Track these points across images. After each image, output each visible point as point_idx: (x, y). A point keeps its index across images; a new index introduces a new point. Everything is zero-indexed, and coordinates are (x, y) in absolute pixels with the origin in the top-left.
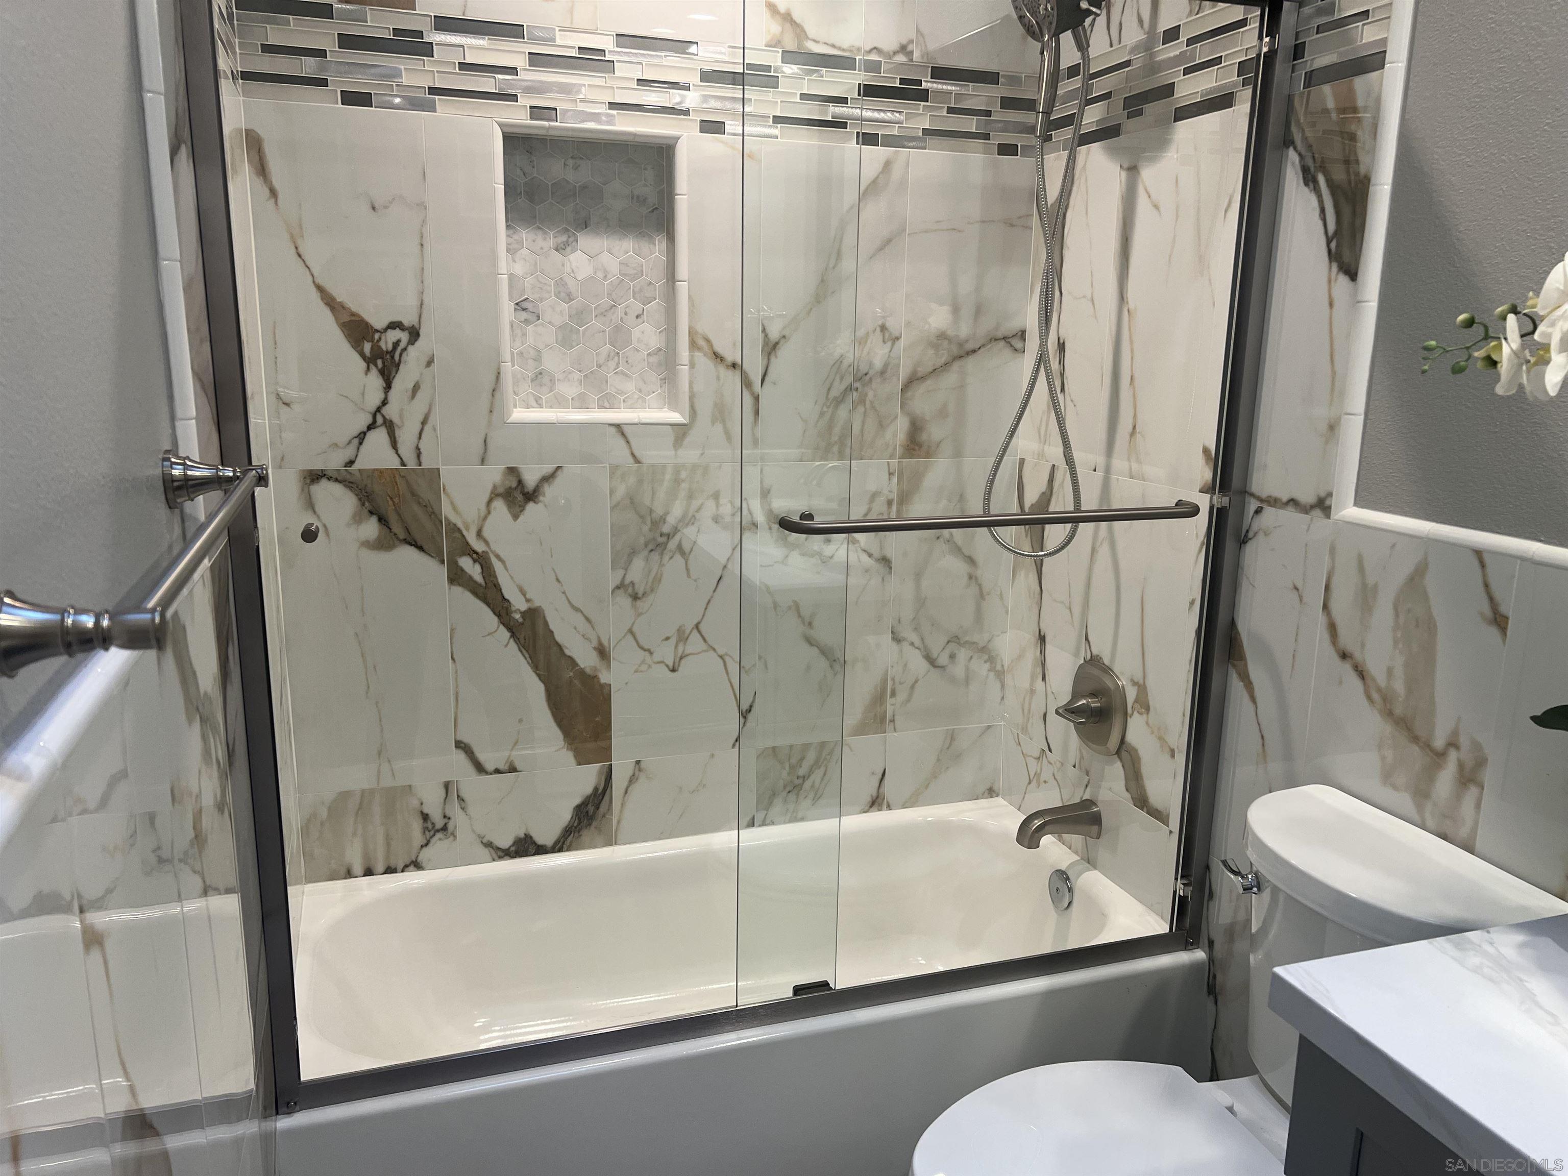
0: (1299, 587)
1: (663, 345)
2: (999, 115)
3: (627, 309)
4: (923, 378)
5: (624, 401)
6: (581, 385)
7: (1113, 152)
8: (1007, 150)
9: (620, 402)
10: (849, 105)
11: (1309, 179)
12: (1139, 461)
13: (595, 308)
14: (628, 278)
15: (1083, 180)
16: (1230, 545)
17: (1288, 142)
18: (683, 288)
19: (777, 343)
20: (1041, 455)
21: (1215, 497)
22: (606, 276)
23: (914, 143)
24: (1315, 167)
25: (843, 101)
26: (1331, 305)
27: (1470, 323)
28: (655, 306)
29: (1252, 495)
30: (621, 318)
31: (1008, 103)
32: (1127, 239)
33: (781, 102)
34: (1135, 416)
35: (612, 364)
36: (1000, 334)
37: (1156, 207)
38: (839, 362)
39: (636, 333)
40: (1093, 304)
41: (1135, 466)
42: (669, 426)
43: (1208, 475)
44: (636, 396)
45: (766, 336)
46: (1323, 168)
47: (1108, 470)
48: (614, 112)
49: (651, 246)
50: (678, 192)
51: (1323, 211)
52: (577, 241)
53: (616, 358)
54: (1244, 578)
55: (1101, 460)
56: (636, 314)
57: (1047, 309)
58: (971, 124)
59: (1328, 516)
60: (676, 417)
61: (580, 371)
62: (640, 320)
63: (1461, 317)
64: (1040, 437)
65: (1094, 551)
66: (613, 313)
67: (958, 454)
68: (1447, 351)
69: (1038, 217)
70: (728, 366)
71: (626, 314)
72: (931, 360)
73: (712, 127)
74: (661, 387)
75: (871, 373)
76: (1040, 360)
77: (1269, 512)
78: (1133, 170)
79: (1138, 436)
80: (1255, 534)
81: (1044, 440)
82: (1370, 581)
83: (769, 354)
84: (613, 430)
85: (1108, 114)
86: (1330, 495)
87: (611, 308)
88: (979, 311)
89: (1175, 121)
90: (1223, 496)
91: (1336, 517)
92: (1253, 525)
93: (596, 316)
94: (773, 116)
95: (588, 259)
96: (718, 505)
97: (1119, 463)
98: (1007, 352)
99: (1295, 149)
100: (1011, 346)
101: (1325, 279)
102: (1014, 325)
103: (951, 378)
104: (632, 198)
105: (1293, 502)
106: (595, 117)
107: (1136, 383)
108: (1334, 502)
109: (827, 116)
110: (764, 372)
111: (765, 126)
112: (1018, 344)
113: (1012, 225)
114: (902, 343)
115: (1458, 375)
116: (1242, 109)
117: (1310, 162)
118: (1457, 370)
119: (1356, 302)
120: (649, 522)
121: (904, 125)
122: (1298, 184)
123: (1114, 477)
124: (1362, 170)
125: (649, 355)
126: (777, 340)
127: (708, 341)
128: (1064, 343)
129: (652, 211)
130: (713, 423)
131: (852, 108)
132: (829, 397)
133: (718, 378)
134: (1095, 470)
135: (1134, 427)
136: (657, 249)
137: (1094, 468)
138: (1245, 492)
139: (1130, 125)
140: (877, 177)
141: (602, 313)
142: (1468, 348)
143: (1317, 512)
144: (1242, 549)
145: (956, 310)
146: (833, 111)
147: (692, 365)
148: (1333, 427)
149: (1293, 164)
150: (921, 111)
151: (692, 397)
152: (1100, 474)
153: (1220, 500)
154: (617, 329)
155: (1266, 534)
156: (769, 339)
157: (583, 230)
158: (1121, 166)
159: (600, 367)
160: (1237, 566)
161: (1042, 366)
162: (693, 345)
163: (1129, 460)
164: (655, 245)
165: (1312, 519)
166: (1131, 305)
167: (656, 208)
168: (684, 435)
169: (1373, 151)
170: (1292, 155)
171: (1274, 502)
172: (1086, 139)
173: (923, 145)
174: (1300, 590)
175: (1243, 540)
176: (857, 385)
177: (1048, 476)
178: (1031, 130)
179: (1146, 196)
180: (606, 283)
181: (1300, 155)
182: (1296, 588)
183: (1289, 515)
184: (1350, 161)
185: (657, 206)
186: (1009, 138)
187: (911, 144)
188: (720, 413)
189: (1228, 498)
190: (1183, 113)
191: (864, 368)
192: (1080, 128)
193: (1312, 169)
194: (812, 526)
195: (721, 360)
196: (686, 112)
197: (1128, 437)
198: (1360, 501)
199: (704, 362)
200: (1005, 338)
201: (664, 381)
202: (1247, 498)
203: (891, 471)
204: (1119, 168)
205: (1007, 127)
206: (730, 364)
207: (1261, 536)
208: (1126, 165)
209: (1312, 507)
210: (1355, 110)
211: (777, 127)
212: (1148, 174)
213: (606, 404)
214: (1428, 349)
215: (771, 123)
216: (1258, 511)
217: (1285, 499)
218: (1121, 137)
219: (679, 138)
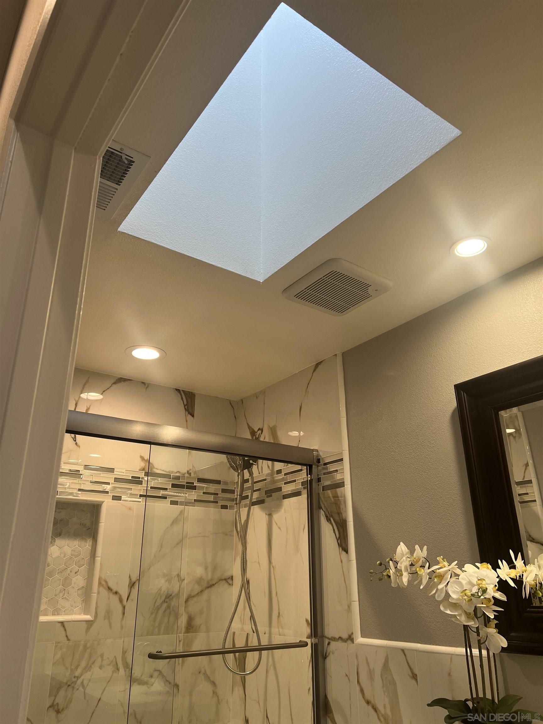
0: (348, 675)
1: (85, 585)
2: (221, 495)
3: (72, 570)
4: (193, 597)
5: (64, 611)
6: (46, 604)
7: (263, 509)
8: (224, 507)
9: (62, 612)
10: (168, 491)
11: (328, 520)
12: (282, 628)
13: (58, 570)
14: (74, 556)
15: (252, 518)
16: (320, 660)
17: (320, 508)
18: (98, 560)
19: (135, 583)
20: (242, 630)
21: (313, 640)
22: (65, 556)
23: (191, 505)
24: (330, 516)
25: (166, 489)
26: (342, 562)
27: (381, 564)
28: (84, 569)
29: (326, 637)
30: (69, 574)
31: (224, 491)
32: (270, 540)
33: (143, 489)
34: (279, 609)
35: (61, 595)
36: (223, 578)
37: (279, 528)
38: (160, 590)
39: (74, 580)
40: (259, 564)
41: (281, 630)
42: (84, 622)
43: (309, 631)
44: (70, 609)
45: (130, 579)
46: (332, 516)
47: (270, 633)
48: (80, 492)
49: (86, 543)
50: (100, 522)
51: (334, 530)
52: (55, 542)
53: (64, 592)
54: (328, 675)
55: (267, 629)
56: (75, 572)
57: (244, 566)
58: (211, 498)
59: (353, 642)
60: (88, 617)
61: (47, 598)
62: (76, 574)
63: (378, 562)
64: (241, 621)
65: (267, 672)
66: (65, 572)
67: (208, 631)
68: (376, 573)
69: (236, 532)
70: (113, 593)
71: (71, 572)
72: (197, 589)
73: (117, 498)
74: (82, 604)
75: (173, 595)
76: (242, 586)
77: (333, 644)
78: (270, 515)
79: (281, 617)
80: (329, 654)
81: (243, 622)
82: (371, 668)
83: (131, 588)
84: (60, 624)
85: (260, 496)
86: (352, 633)
87: (65, 570)
88: (215, 568)
89: (283, 499)
90: (316, 638)
91: (356, 643)
92: (328, 651)
93: (58, 573)
94: (140, 495)
95: (59, 549)
96: (102, 660)
97: (274, 630)
98: (226, 585)
99: (322, 510)
100: (228, 582)
101: (339, 553)
102: (228, 574)
103: (205, 596)
104: (81, 524)
105: (340, 638)
106: (71, 494)
107: (278, 595)
108: (354, 636)
109: (160, 494)
110: (128, 595)
111: (137, 498)
112: (230, 582)
113: (226, 535)
114: (185, 582)
115: (381, 581)
116: (304, 496)
117: (327, 513)
118: (380, 579)
119: (349, 560)
120: (69, 671)
121: (188, 498)
122: (325, 521)
123: (273, 636)
124: (344, 518)
125: (78, 590)
126: (135, 581)
127: (106, 582)
128: (249, 581)
129: (88, 529)
130: (105, 619)
131: (169, 492)
132: (155, 606)
133: (109, 598)
134: (265, 634)
135: (279, 613)
136: (87, 545)
137: (264, 633)
138: (323, 636)
139: (267, 500)
140: (177, 517)
141: (61, 572)
142: (382, 572)
143: (349, 642)
144: (325, 661)
145: (206, 568)
146: (162, 493)
147: (98, 593)
148: (349, 606)
149: (323, 515)
150: (193, 493)
151: (96, 609)
152: (267, 635)
153: (314, 640)
154: (66, 578)
155: (333, 653)
156: (131, 581)
157: (58, 537)
158: (266, 514)
159: (56, 595)
160: (324, 670)
161: (243, 589)
162: (100, 583)
163: (278, 628)
164: (87, 543)
165: (348, 644)
166: (274, 564)
167: (90, 528)
168: (91, 625)
169: (346, 511)
170: (322, 512)
171: (334, 639)
172: (254, 504)
173: (194, 505)
174: (348, 676)
175: (325, 657)
176: (167, 600)
177: (245, 638)
178: (233, 500)
179: (276, 524)
180: (64, 559)
181: (324, 512)
182: (347, 675)
183: (339, 644)
184: (339, 513)
185: (90, 527)
186: (224, 503)
187: (190, 505)
188: (108, 615)
189: (317, 639)
190: (285, 497)
191: (170, 593)
192: (252, 499)
193: (329, 517)
194: (161, 655)
195: (111, 591)
196: (107, 492)
197: (277, 618)
198: (362, 636)
199: (104, 592)
200: (225, 579)
201: (83, 602)
202: (324, 638)
203: (180, 640)
204: (265, 515)
205: (224, 499)
206: (114, 592)
207: (331, 654)
208: (267, 513)
209: (347, 639)
210: (338, 497)
211: (141, 498)
212: (276, 517)
213: (56, 613)
214: (371, 573)
215: (139, 497)
216: (329, 644)
217: (337, 637)
218: (265, 504)
219: (103, 502)
